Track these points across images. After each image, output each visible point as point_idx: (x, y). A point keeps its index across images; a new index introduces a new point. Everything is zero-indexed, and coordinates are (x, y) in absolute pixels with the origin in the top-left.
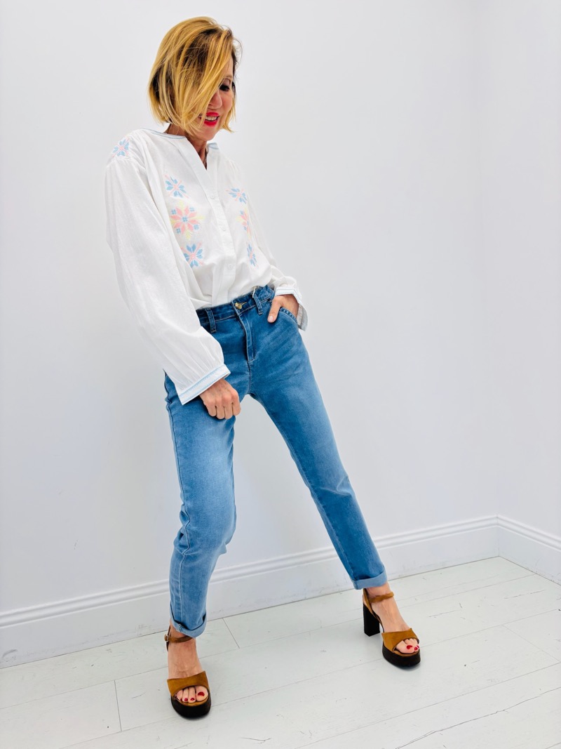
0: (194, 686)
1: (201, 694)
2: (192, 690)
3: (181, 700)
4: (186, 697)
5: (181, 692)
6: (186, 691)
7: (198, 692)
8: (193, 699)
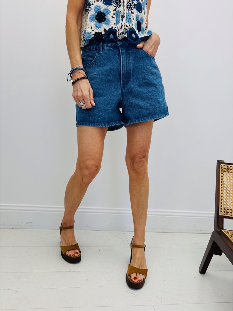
0: (74, 250)
1: (77, 253)
2: (73, 251)
3: (68, 255)
4: (70, 254)
5: (68, 251)
6: (70, 252)
7: (75, 252)
8: (73, 255)
